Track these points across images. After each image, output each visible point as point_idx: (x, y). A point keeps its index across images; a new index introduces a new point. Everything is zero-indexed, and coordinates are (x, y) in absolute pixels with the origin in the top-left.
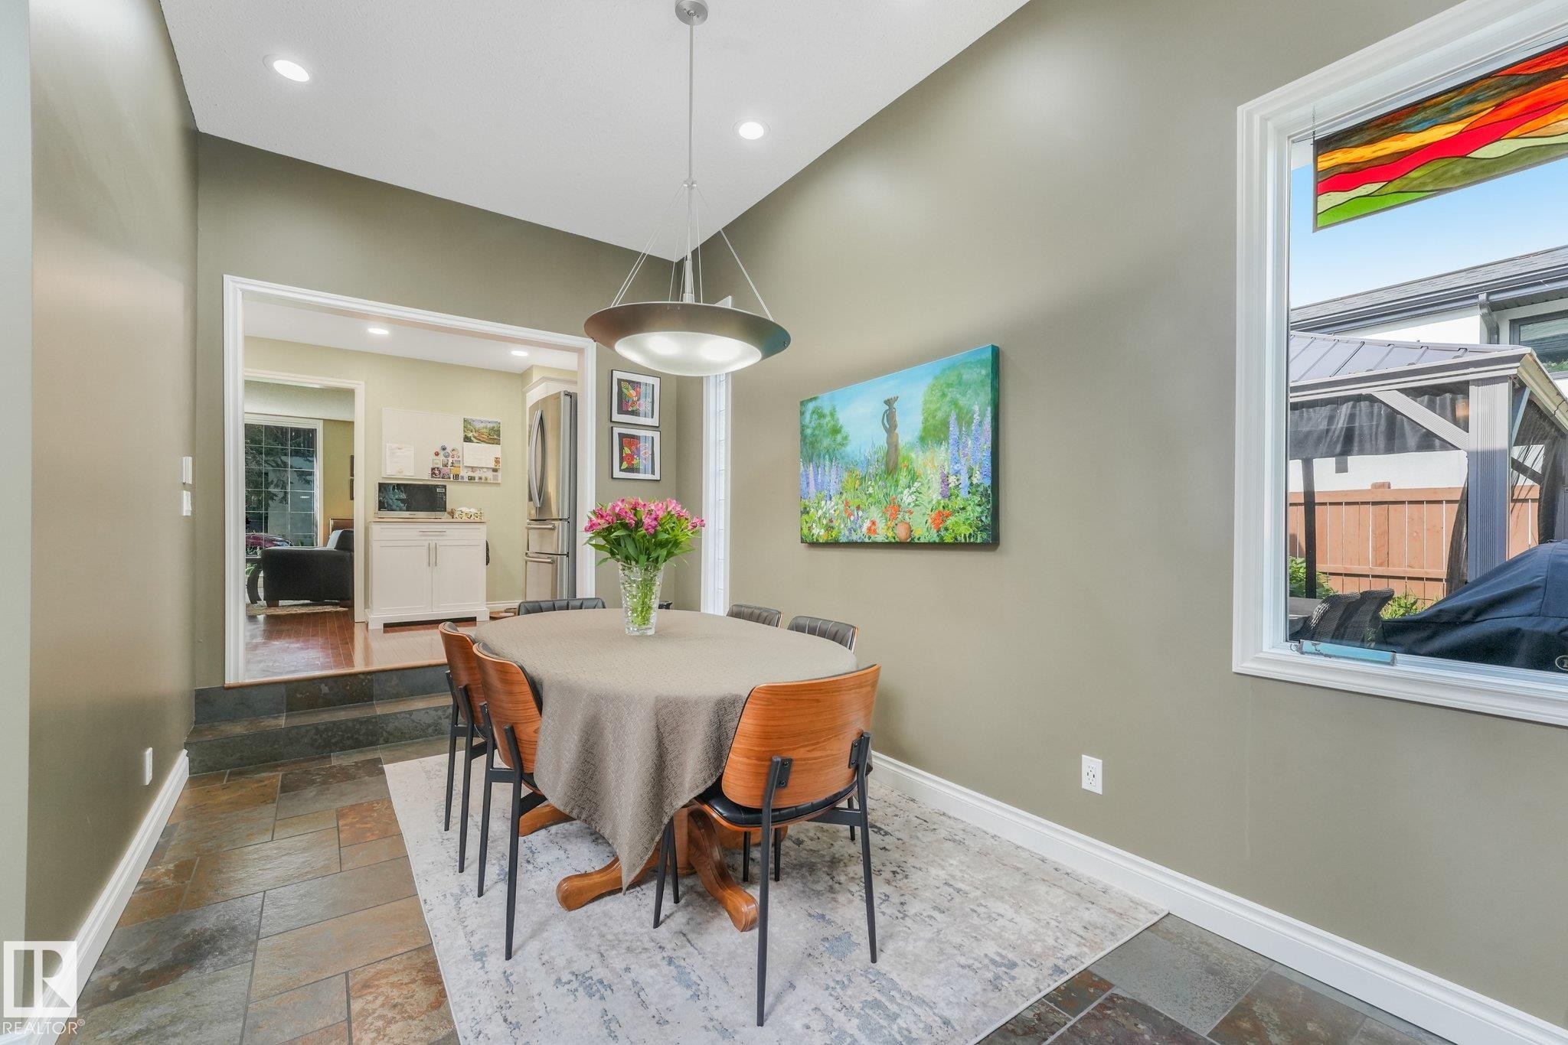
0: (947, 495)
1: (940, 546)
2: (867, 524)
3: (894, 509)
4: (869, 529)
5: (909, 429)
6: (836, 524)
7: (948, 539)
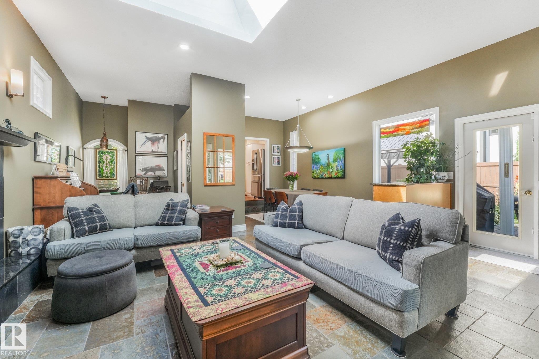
0: (337, 170)
1: (336, 178)
2: (324, 175)
3: (329, 172)
4: (325, 175)
5: (331, 160)
6: (319, 174)
7: (338, 177)
